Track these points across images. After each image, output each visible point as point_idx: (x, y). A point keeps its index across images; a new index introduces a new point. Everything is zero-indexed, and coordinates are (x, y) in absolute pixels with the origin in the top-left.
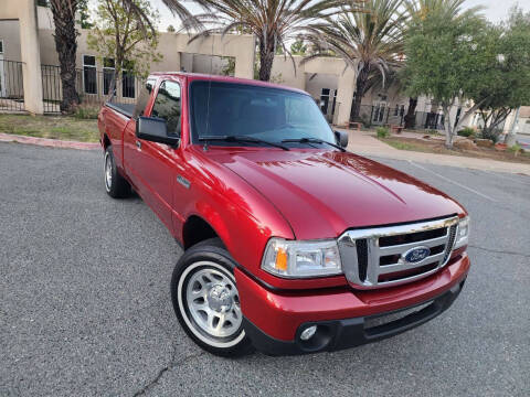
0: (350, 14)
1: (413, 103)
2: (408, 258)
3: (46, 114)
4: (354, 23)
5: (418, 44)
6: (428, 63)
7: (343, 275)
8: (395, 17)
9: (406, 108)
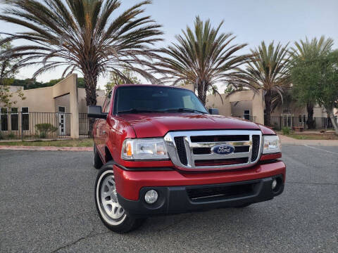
0: (252, 63)
1: (311, 112)
2: (216, 151)
3: (80, 139)
4: (256, 69)
5: (297, 73)
6: (307, 82)
7: (170, 159)
8: (282, 62)
9: (307, 116)
